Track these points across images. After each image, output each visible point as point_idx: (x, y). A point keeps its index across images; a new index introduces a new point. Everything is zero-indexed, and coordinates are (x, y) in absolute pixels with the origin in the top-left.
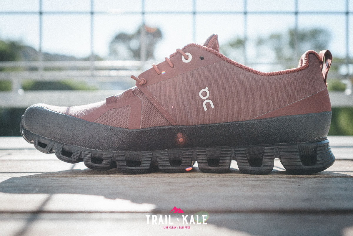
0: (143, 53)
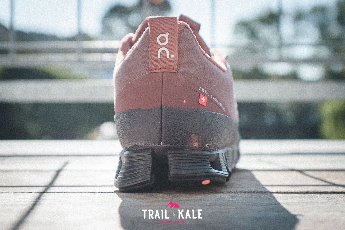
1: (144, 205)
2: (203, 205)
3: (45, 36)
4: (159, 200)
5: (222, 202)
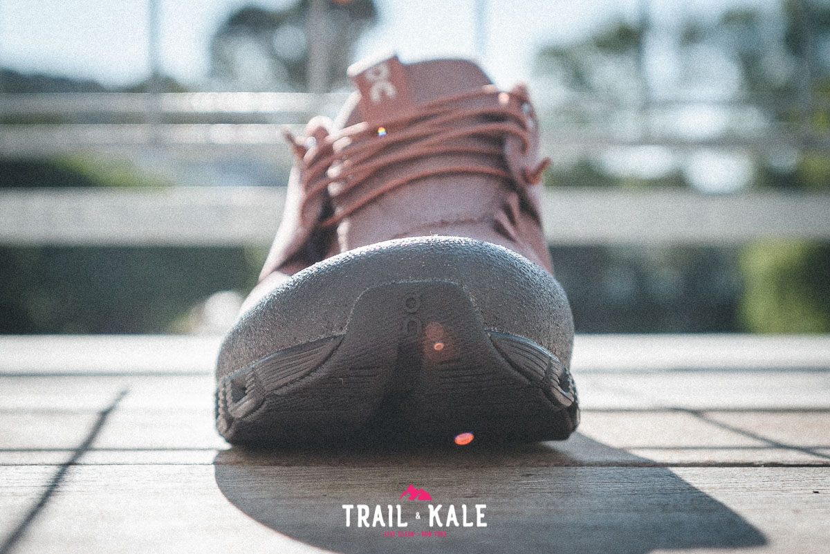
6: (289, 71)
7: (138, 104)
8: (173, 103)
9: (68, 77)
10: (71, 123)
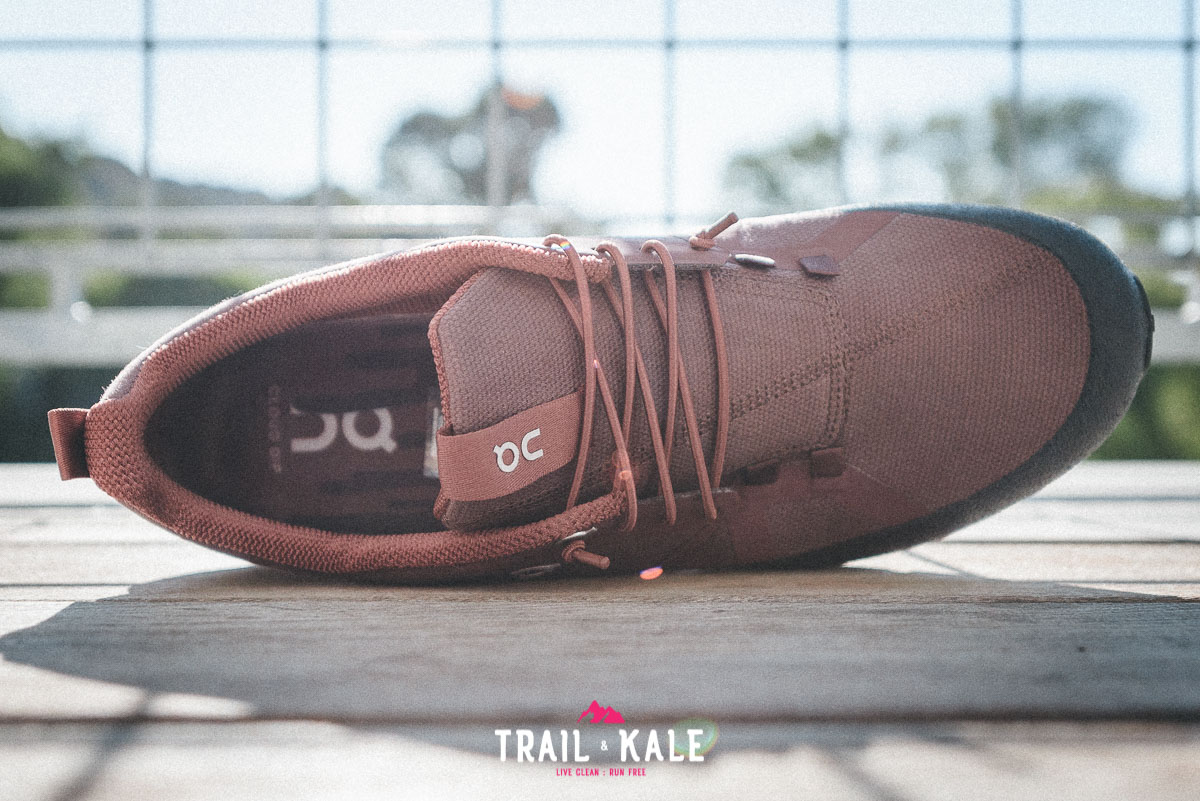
0: (496, 180)
1: (491, 631)
2: (642, 633)
3: (234, 194)
4: (531, 619)
5: (692, 626)
6: (466, 182)
7: (305, 217)
8: (344, 216)
9: (233, 187)
10: (235, 238)
